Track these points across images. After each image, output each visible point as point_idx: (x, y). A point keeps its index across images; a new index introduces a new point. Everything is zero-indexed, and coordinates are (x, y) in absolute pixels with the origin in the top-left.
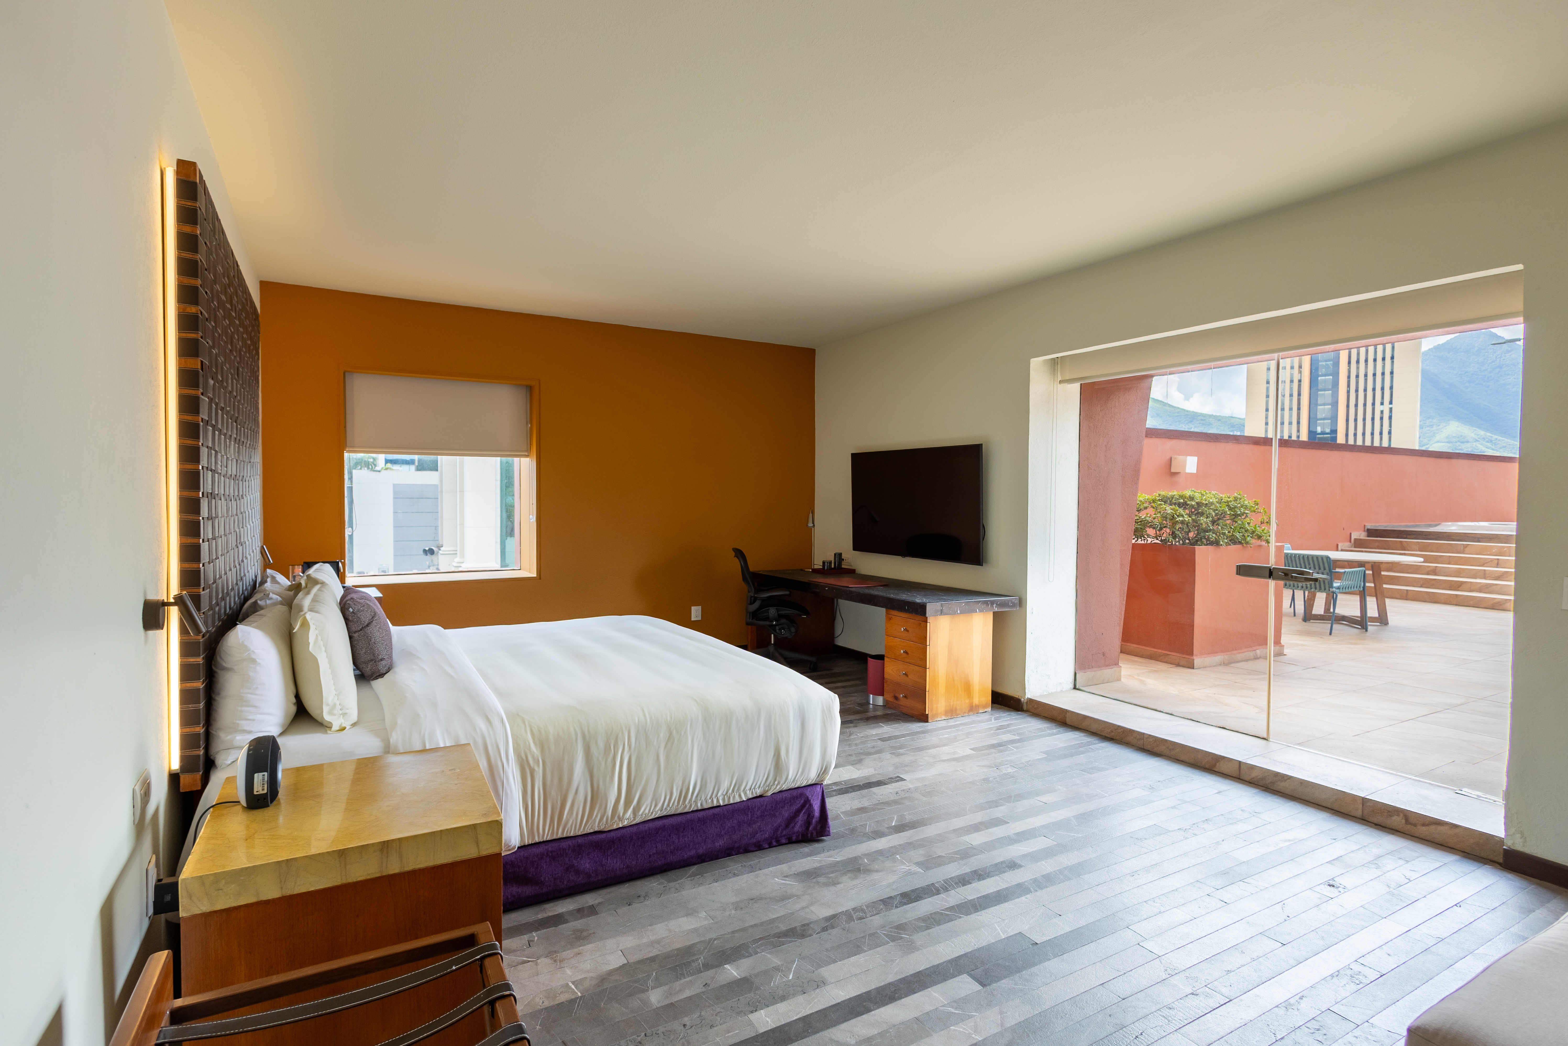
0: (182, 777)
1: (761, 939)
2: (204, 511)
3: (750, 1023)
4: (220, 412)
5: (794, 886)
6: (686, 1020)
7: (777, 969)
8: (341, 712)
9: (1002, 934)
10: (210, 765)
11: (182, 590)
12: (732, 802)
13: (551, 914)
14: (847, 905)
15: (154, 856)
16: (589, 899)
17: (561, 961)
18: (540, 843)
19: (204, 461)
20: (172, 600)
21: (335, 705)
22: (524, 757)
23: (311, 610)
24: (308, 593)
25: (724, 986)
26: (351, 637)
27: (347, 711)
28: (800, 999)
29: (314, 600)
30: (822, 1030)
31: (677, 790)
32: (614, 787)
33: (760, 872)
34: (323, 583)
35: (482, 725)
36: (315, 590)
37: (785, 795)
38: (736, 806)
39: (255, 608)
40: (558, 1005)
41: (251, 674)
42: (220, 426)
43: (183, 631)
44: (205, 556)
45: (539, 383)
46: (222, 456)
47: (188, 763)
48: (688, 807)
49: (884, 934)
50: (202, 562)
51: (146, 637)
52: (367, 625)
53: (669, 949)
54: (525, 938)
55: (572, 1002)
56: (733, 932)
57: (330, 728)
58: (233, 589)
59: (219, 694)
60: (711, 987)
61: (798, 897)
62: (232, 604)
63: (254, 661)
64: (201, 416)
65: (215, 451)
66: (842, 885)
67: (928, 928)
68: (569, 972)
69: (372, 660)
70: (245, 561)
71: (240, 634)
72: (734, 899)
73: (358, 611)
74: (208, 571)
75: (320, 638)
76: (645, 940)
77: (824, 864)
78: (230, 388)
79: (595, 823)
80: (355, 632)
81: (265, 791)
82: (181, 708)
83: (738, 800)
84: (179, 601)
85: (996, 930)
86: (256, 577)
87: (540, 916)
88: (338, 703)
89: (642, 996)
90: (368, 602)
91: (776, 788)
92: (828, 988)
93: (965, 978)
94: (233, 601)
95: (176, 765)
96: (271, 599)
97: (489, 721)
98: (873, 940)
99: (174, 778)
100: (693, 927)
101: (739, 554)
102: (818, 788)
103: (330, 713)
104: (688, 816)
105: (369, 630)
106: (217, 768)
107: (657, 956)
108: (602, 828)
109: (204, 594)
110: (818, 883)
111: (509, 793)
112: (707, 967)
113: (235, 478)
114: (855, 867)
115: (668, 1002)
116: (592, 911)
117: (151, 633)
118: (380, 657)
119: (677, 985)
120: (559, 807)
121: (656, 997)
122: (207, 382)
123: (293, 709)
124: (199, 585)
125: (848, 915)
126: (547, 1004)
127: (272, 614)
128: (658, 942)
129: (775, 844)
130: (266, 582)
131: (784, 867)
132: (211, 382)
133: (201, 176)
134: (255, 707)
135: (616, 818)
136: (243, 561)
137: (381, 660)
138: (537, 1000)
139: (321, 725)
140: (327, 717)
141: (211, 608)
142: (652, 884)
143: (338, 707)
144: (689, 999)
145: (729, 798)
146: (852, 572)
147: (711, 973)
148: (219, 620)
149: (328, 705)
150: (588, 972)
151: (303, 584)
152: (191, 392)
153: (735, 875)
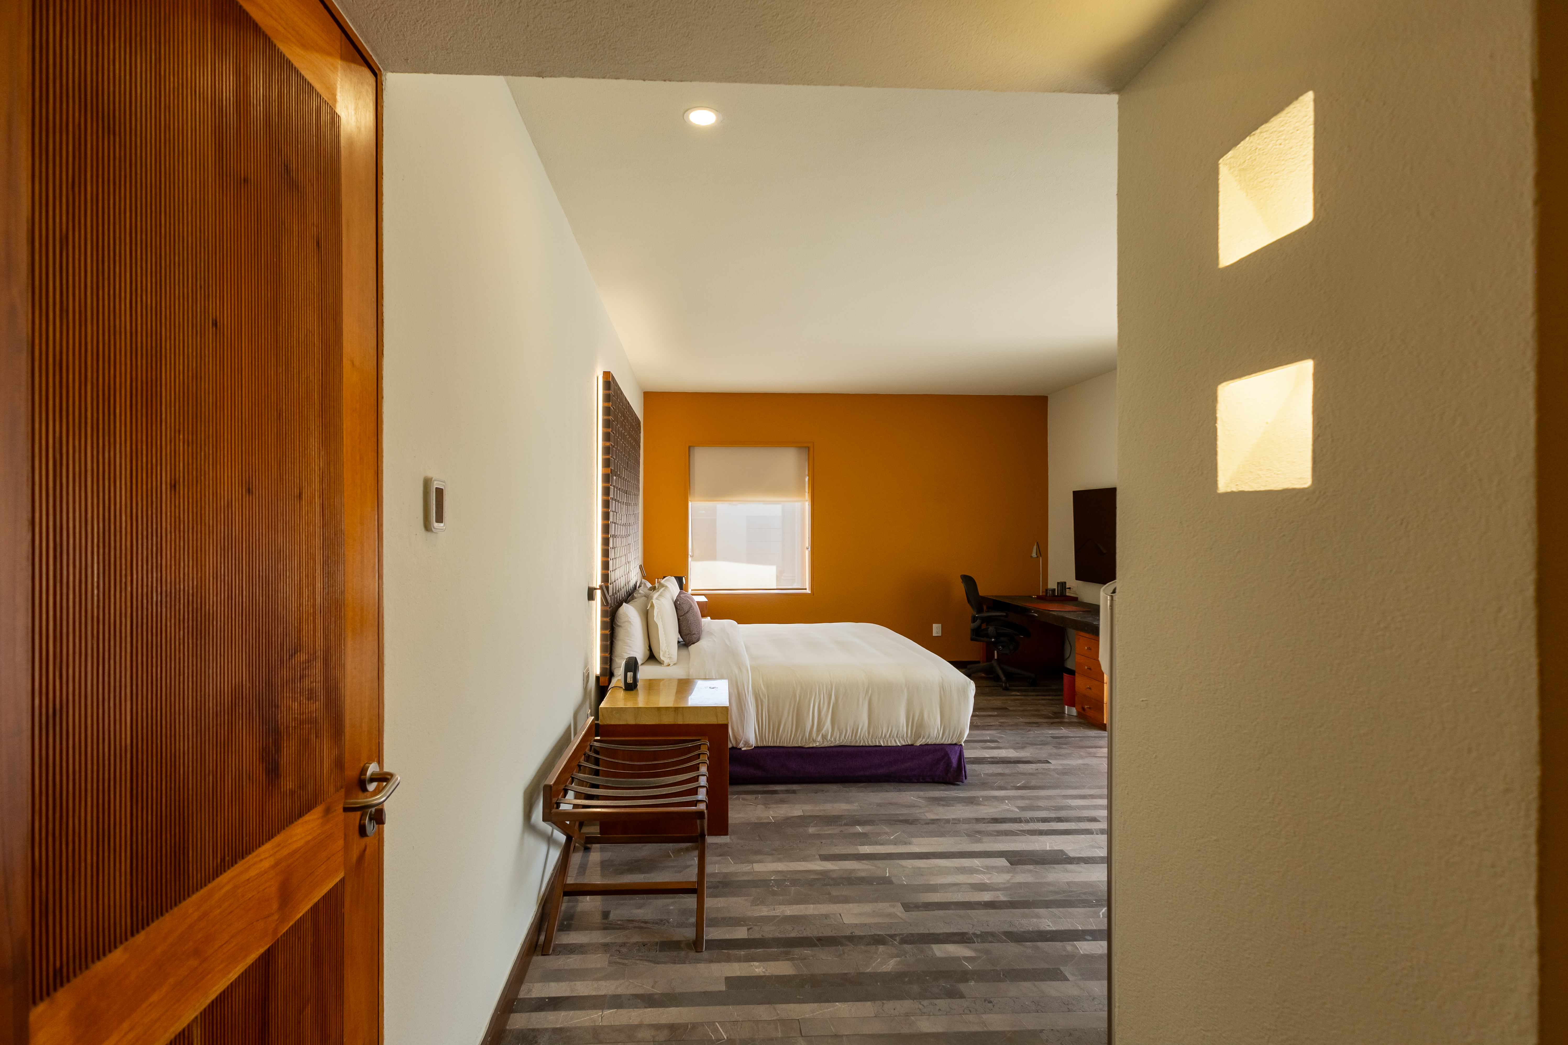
0: (600, 678)
1: (884, 820)
2: (611, 545)
3: (857, 849)
4: (618, 491)
5: (922, 802)
6: (824, 841)
7: (886, 833)
8: (669, 656)
9: (1048, 847)
10: (612, 675)
11: (602, 583)
12: (889, 745)
13: (771, 789)
14: (951, 816)
15: (590, 710)
16: (795, 787)
17: (769, 808)
18: (767, 747)
19: (611, 520)
20: (599, 587)
21: (666, 651)
22: (757, 692)
23: (657, 599)
24: (658, 591)
25: (851, 833)
26: (678, 619)
27: (672, 656)
28: (892, 847)
29: (660, 595)
30: (896, 859)
31: (850, 728)
32: (809, 719)
33: (904, 793)
34: (666, 587)
35: (736, 671)
36: (661, 590)
37: (929, 747)
38: (892, 748)
39: (633, 598)
40: (761, 823)
41: (629, 629)
42: (618, 499)
43: (602, 604)
44: (611, 568)
45: (813, 444)
46: (619, 514)
47: (603, 670)
48: (859, 742)
49: (964, 833)
50: (610, 570)
51: (589, 603)
52: (687, 613)
53: (829, 814)
54: (754, 796)
55: (769, 823)
56: (870, 815)
57: (663, 664)
58: (623, 587)
59: (616, 639)
60: (844, 832)
61: (920, 807)
62: (623, 596)
63: (630, 622)
64: (610, 496)
65: (616, 513)
66: (954, 807)
67: (997, 836)
68: (771, 812)
69: (689, 634)
70: (630, 573)
71: (624, 608)
72: (879, 802)
73: (682, 603)
74: (613, 576)
75: (659, 614)
76: (817, 808)
77: (950, 796)
78: (623, 476)
79: (798, 740)
80: (681, 616)
81: (632, 682)
82: (601, 643)
83: (894, 744)
84: (601, 588)
85: (1046, 845)
86: (636, 583)
87: (765, 789)
88: (667, 651)
89: (806, 828)
90: (688, 599)
91: (922, 741)
92: (911, 846)
93: (1004, 860)
94: (623, 593)
95: (598, 672)
96: (640, 593)
97: (740, 669)
98: (956, 834)
99: (598, 678)
100: (847, 808)
101: (969, 581)
102: (957, 748)
103: (664, 656)
104: (859, 748)
105: (688, 615)
106: (614, 676)
107: (820, 816)
108: (803, 745)
109: (610, 587)
110: (939, 803)
111: (748, 711)
112: (846, 825)
113: (625, 525)
114: (971, 801)
115: (818, 833)
116: (794, 792)
117: (590, 602)
118: (693, 632)
119: (826, 828)
120: (777, 726)
121: (811, 830)
122: (613, 478)
123: (648, 653)
124: (608, 582)
125: (948, 821)
126: (756, 821)
127: (639, 601)
128: (824, 810)
129: (921, 780)
130: (641, 586)
131: (921, 794)
132: (615, 478)
133: (613, 377)
134: (630, 647)
135: (811, 740)
136: (629, 573)
137: (694, 634)
138: (752, 819)
139: (659, 662)
140: (662, 658)
141: (613, 595)
142: (834, 787)
143: (667, 653)
144: (830, 834)
145: (887, 741)
146: (1074, 600)
147: (847, 827)
148: (617, 602)
149: (662, 651)
150: (781, 814)
151: (657, 587)
152: (607, 485)
153: (887, 791)
